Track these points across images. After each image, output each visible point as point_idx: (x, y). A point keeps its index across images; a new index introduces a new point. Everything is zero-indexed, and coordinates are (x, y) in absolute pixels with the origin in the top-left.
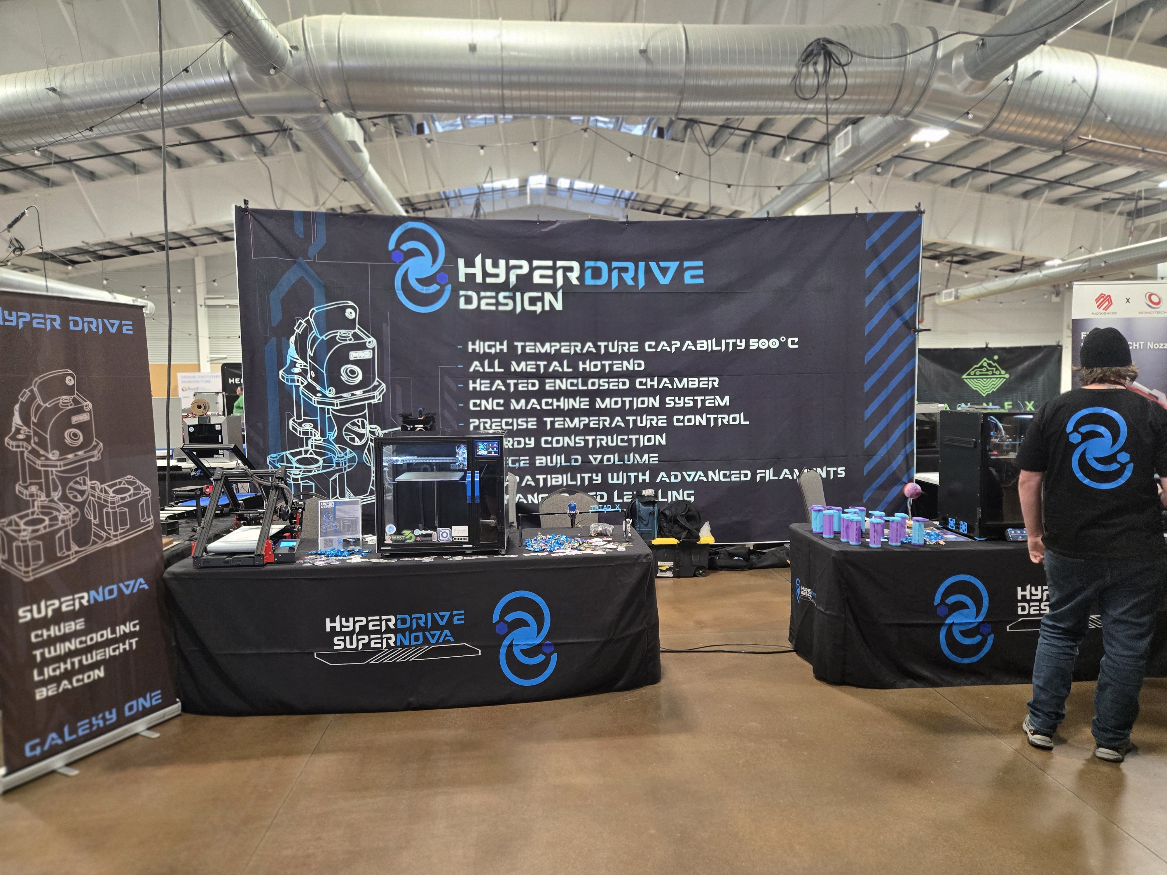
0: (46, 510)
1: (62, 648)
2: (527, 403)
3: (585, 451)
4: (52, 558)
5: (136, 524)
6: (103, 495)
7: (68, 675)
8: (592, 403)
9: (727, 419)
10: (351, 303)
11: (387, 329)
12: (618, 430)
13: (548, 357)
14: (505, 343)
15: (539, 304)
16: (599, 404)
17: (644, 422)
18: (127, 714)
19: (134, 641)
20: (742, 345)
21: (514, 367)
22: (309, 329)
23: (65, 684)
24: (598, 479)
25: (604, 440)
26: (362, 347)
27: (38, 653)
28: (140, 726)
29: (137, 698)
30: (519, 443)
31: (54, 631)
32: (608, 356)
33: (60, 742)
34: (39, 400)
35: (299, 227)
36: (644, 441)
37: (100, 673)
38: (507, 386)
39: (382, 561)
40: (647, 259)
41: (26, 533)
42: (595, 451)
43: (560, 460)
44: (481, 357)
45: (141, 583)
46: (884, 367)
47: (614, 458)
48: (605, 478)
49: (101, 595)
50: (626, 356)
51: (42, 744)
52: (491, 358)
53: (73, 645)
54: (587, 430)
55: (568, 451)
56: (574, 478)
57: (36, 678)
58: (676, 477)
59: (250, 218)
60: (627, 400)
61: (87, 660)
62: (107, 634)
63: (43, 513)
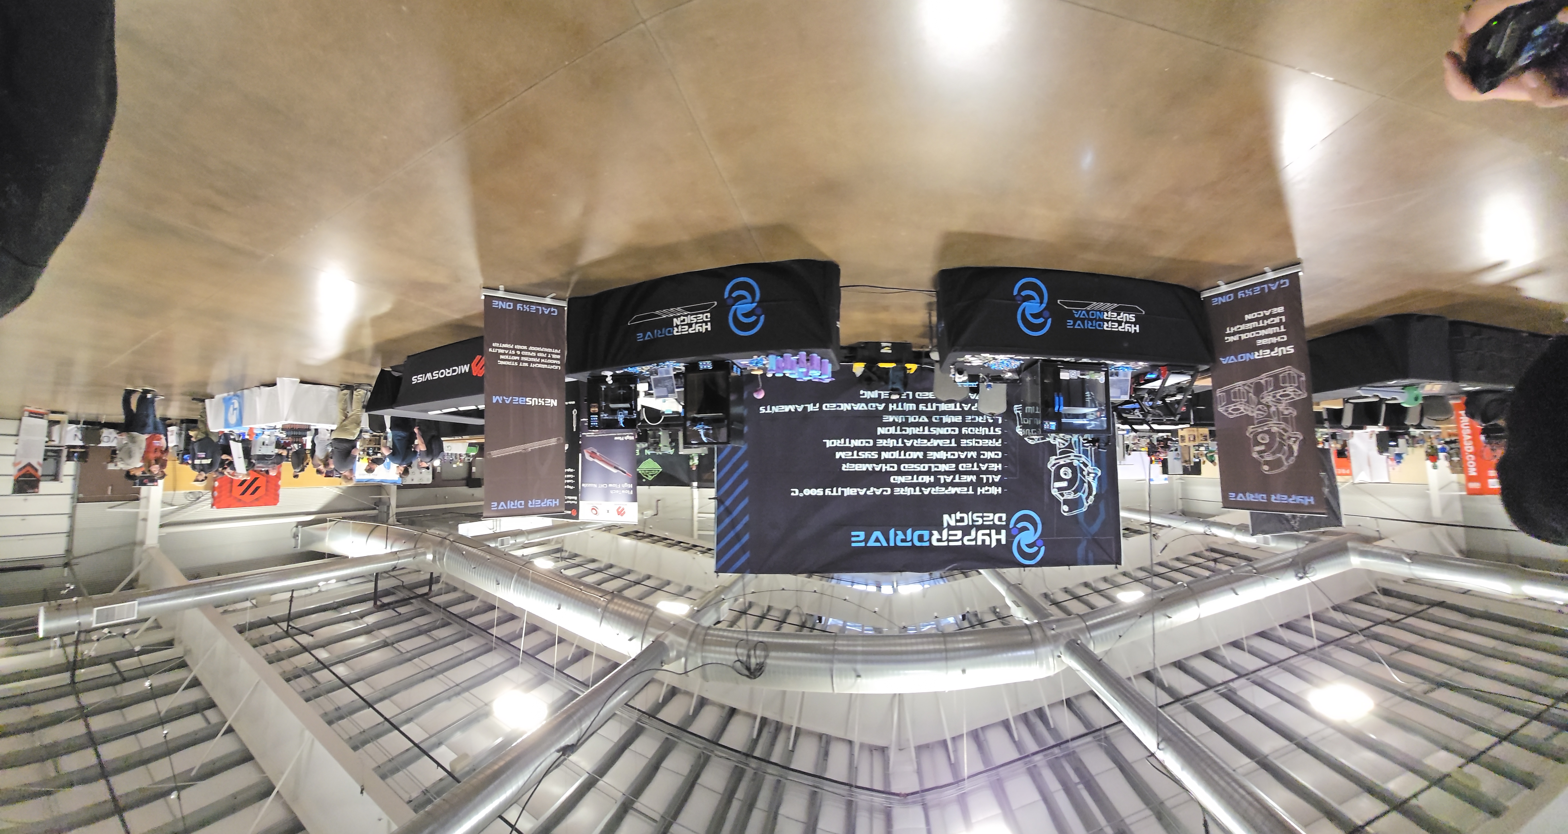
0: (1279, 401)
1: (1270, 331)
2: (967, 455)
3: (930, 424)
4: (1276, 377)
5: (1228, 392)
6: (1247, 408)
7: (1266, 318)
8: (925, 455)
9: (837, 443)
10: (1065, 514)
11: (1046, 500)
12: (909, 437)
13: (953, 485)
14: (979, 493)
15: (958, 518)
16: (921, 455)
17: (891, 443)
18: (1232, 295)
19: (1228, 332)
20: (828, 492)
21: (974, 478)
22: (1087, 498)
23: (1267, 313)
24: (922, 407)
25: (916, 431)
26: (1059, 489)
27: (1283, 330)
28: (1224, 288)
29: (1227, 302)
30: (971, 431)
31: (1274, 340)
32: (914, 485)
33: (1270, 285)
34: (1284, 458)
35: (1091, 555)
36: (892, 430)
37: (1247, 317)
38: (978, 466)
39: (1107, 362)
40: (889, 548)
41: (1289, 390)
42: (923, 424)
43: (946, 419)
44: (994, 484)
45: (1224, 361)
46: (736, 476)
47: (911, 419)
48: (917, 407)
49: (1247, 357)
50: (903, 485)
51: (1280, 285)
52: (988, 484)
53: (1263, 332)
54: (929, 437)
55: (941, 425)
56: (937, 407)
57: (1283, 318)
58: (873, 406)
59: (1114, 559)
60: (902, 457)
61: (1255, 324)
62: (1244, 336)
63: (1280, 400)
